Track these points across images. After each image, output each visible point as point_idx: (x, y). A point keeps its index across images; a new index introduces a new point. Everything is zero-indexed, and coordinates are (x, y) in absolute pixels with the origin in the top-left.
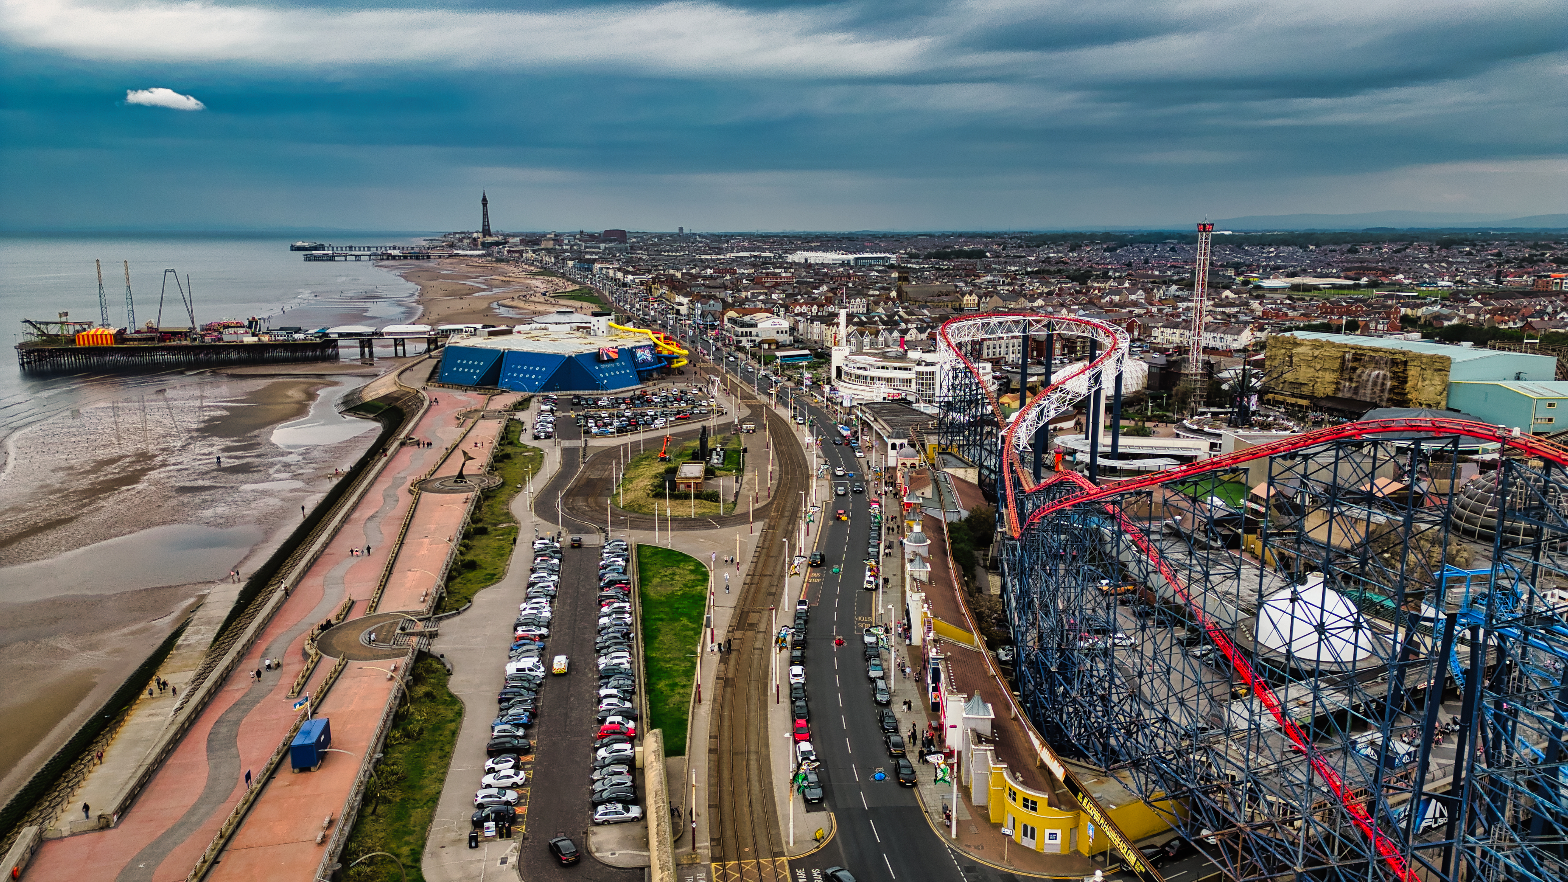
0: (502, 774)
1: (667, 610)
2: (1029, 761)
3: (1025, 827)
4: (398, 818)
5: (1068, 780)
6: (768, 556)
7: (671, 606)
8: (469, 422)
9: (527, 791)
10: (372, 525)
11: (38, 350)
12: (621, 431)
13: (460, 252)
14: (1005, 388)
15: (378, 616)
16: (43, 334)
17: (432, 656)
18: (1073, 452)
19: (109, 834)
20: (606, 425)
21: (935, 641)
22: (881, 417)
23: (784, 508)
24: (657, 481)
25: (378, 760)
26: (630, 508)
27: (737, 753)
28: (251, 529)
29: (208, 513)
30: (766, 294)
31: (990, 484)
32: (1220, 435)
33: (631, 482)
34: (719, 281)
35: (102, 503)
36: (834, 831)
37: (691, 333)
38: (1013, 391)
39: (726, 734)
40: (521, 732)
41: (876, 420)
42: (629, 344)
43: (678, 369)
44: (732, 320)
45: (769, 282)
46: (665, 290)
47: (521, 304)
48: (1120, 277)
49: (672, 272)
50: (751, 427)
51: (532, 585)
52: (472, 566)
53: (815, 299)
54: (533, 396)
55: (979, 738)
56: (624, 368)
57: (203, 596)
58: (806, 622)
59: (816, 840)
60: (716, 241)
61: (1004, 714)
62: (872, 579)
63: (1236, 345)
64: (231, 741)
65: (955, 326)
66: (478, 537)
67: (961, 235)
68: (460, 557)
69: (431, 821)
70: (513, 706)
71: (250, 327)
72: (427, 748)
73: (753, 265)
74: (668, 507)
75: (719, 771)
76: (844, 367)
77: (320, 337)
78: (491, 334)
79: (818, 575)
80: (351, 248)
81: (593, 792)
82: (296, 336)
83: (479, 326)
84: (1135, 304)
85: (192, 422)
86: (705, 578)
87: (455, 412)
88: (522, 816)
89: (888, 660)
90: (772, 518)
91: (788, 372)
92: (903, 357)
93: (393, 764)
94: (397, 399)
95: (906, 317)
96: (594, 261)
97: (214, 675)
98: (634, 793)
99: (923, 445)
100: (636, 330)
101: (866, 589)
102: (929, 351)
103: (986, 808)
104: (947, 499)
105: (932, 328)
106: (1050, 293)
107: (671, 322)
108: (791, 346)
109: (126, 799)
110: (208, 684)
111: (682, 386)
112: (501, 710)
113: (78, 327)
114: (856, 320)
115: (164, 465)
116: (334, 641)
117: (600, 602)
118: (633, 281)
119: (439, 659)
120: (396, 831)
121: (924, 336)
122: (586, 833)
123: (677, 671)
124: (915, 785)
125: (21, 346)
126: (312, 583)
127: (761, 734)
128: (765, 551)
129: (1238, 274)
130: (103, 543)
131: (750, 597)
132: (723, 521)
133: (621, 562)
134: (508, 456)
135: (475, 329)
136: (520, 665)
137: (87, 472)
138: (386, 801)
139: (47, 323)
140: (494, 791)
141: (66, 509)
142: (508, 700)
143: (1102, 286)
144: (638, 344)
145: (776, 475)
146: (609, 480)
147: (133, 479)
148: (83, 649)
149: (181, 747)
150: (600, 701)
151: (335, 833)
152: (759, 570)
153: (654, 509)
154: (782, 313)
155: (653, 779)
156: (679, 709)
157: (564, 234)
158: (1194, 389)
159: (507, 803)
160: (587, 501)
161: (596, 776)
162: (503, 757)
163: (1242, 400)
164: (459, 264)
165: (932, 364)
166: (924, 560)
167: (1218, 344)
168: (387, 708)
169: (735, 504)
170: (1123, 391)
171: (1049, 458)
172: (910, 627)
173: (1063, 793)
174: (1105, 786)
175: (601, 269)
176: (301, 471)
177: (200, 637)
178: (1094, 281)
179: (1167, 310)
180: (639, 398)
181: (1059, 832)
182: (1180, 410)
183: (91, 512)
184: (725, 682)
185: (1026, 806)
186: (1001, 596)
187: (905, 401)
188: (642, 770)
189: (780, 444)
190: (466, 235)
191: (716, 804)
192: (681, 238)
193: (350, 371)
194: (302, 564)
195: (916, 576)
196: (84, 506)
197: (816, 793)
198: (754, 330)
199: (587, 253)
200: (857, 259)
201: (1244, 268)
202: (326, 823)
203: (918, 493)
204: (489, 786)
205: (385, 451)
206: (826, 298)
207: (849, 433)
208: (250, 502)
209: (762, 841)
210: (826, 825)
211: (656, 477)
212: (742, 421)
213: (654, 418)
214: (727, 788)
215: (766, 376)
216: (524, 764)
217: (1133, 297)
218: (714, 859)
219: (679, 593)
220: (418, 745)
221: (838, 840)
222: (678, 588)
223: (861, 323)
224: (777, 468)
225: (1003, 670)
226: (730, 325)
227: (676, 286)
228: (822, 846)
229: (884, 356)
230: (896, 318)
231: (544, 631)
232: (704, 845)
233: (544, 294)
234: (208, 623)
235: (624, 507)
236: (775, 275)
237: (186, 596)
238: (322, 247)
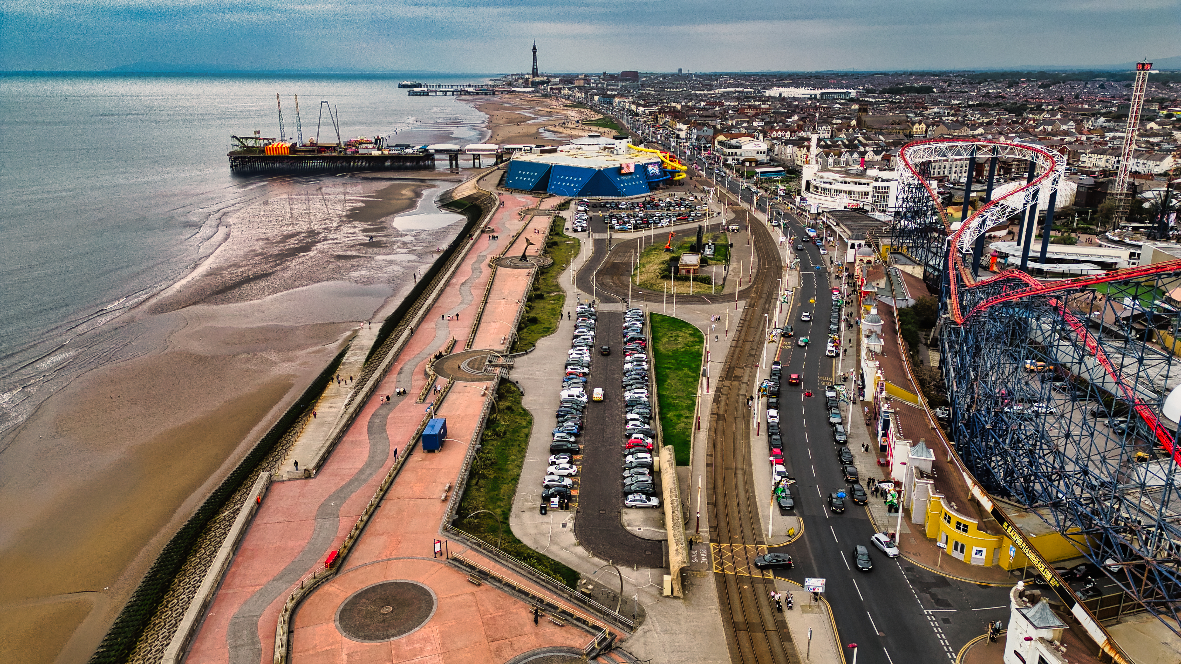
0: (561, 466)
1: (673, 361)
2: (962, 495)
3: (956, 543)
4: (493, 489)
5: (995, 512)
6: (749, 327)
7: (676, 359)
8: (528, 218)
9: (579, 480)
10: (465, 288)
11: (241, 157)
12: (636, 227)
13: (517, 89)
14: (948, 201)
15: (473, 352)
16: (244, 146)
17: (510, 382)
18: (1006, 256)
19: (311, 481)
20: (625, 223)
21: (887, 399)
22: (842, 222)
23: (761, 291)
24: (663, 267)
25: (478, 449)
26: (644, 285)
27: (727, 469)
28: (384, 286)
29: (356, 274)
30: (748, 122)
31: (933, 280)
32: (1141, 246)
33: (644, 266)
34: (711, 112)
35: (288, 264)
36: (802, 531)
37: (689, 153)
38: (956, 204)
39: (719, 454)
40: (572, 439)
41: (838, 224)
42: (643, 161)
43: (679, 181)
44: (721, 143)
45: (751, 112)
46: (668, 119)
47: (561, 130)
48: (1052, 110)
49: (673, 104)
50: (736, 227)
51: (576, 337)
52: (534, 321)
53: (788, 126)
54: (572, 200)
55: (922, 474)
56: (639, 180)
57: (357, 331)
58: (780, 378)
59: (789, 536)
60: (708, 80)
61: (942, 458)
62: (834, 349)
63: (1158, 170)
64: (383, 428)
65: (912, 149)
66: (537, 301)
67: (911, 74)
68: (526, 315)
69: (514, 493)
70: (566, 420)
71: (376, 143)
72: (509, 444)
73: (738, 99)
74: (672, 287)
75: (715, 480)
76: (813, 183)
77: (423, 152)
78: (542, 152)
79: (789, 343)
80: (439, 86)
81: (624, 485)
82: (407, 151)
83: (534, 146)
84: (1066, 133)
85: (340, 210)
86: (701, 340)
87: (518, 209)
88: (575, 496)
89: (846, 411)
90: (752, 298)
91: (765, 185)
92: (863, 174)
93: (488, 453)
94: (477, 199)
95: (864, 141)
96: (614, 96)
97: (369, 384)
98: (654, 488)
99: (877, 246)
100: (647, 150)
101: (828, 356)
102: (885, 170)
103: (923, 526)
104: (897, 289)
105: (887, 151)
106: (989, 123)
107: (673, 144)
108: (768, 164)
109: (320, 461)
110: (366, 389)
111: (682, 194)
112: (558, 422)
113: (266, 142)
114: (822, 143)
115: (325, 239)
116: (445, 367)
117: (624, 353)
118: (644, 111)
119: (515, 384)
120: (492, 498)
121: (879, 158)
122: (620, 512)
123: (682, 406)
124: (866, 504)
125: (231, 154)
126: (428, 326)
127: (746, 457)
128: (747, 323)
129: (1162, 108)
130: (291, 291)
131: (735, 357)
132: (714, 299)
133: (639, 325)
134: (555, 244)
135: (531, 148)
136: (571, 393)
137: (278, 242)
138: (484, 477)
139: (247, 139)
140: (556, 478)
141: (267, 267)
142: (563, 416)
143: (1036, 117)
144: (650, 161)
145: (756, 265)
146: (629, 264)
147: (307, 248)
148: (284, 361)
149: (351, 429)
150: (627, 422)
151: (453, 495)
152: (742, 337)
153: (662, 288)
154: (761, 138)
155: (668, 480)
156: (684, 433)
157: (591, 75)
158: (1119, 206)
159: (565, 486)
160: (612, 279)
161: (626, 474)
162: (561, 455)
163: (1162, 217)
164: (515, 98)
165: (887, 180)
166: (879, 337)
167: (1140, 169)
168: (482, 415)
169: (723, 286)
170: (1056, 206)
171: (985, 260)
172: (864, 387)
173: (990, 521)
174: (1026, 519)
175: (619, 102)
176: (414, 248)
177: (356, 358)
178: (1029, 113)
179: (1095, 138)
180: (649, 203)
181: (984, 550)
182: (1104, 224)
183: (282, 270)
184: (718, 417)
185: (958, 528)
186: (940, 368)
187: (862, 210)
188: (659, 473)
189: (759, 242)
190: (520, 76)
191: (713, 502)
192: (680, 77)
193: (442, 177)
194: (421, 312)
195: (872, 348)
196: (277, 265)
197: (789, 503)
198: (738, 151)
199: (608, 90)
200: (822, 94)
201: (1168, 103)
202: (447, 488)
203: (874, 284)
204: (552, 474)
205: (471, 236)
206: (798, 126)
207: (814, 234)
208: (382, 268)
209: (748, 532)
210: (796, 526)
211: (663, 263)
212: (729, 223)
213: (661, 218)
214: (720, 491)
215: (747, 188)
216: (575, 461)
217: (1064, 127)
218: (712, 541)
219: (682, 350)
220: (504, 442)
221: (805, 536)
222: (680, 346)
223: (826, 146)
224: (757, 260)
225: (941, 425)
226: (719, 147)
227: (677, 116)
228: (793, 540)
229: (847, 173)
230: (856, 142)
231: (586, 370)
232: (705, 530)
233: (578, 122)
234: (361, 348)
235: (640, 285)
236: (755, 106)
237: (346, 330)
238: (419, 85)
